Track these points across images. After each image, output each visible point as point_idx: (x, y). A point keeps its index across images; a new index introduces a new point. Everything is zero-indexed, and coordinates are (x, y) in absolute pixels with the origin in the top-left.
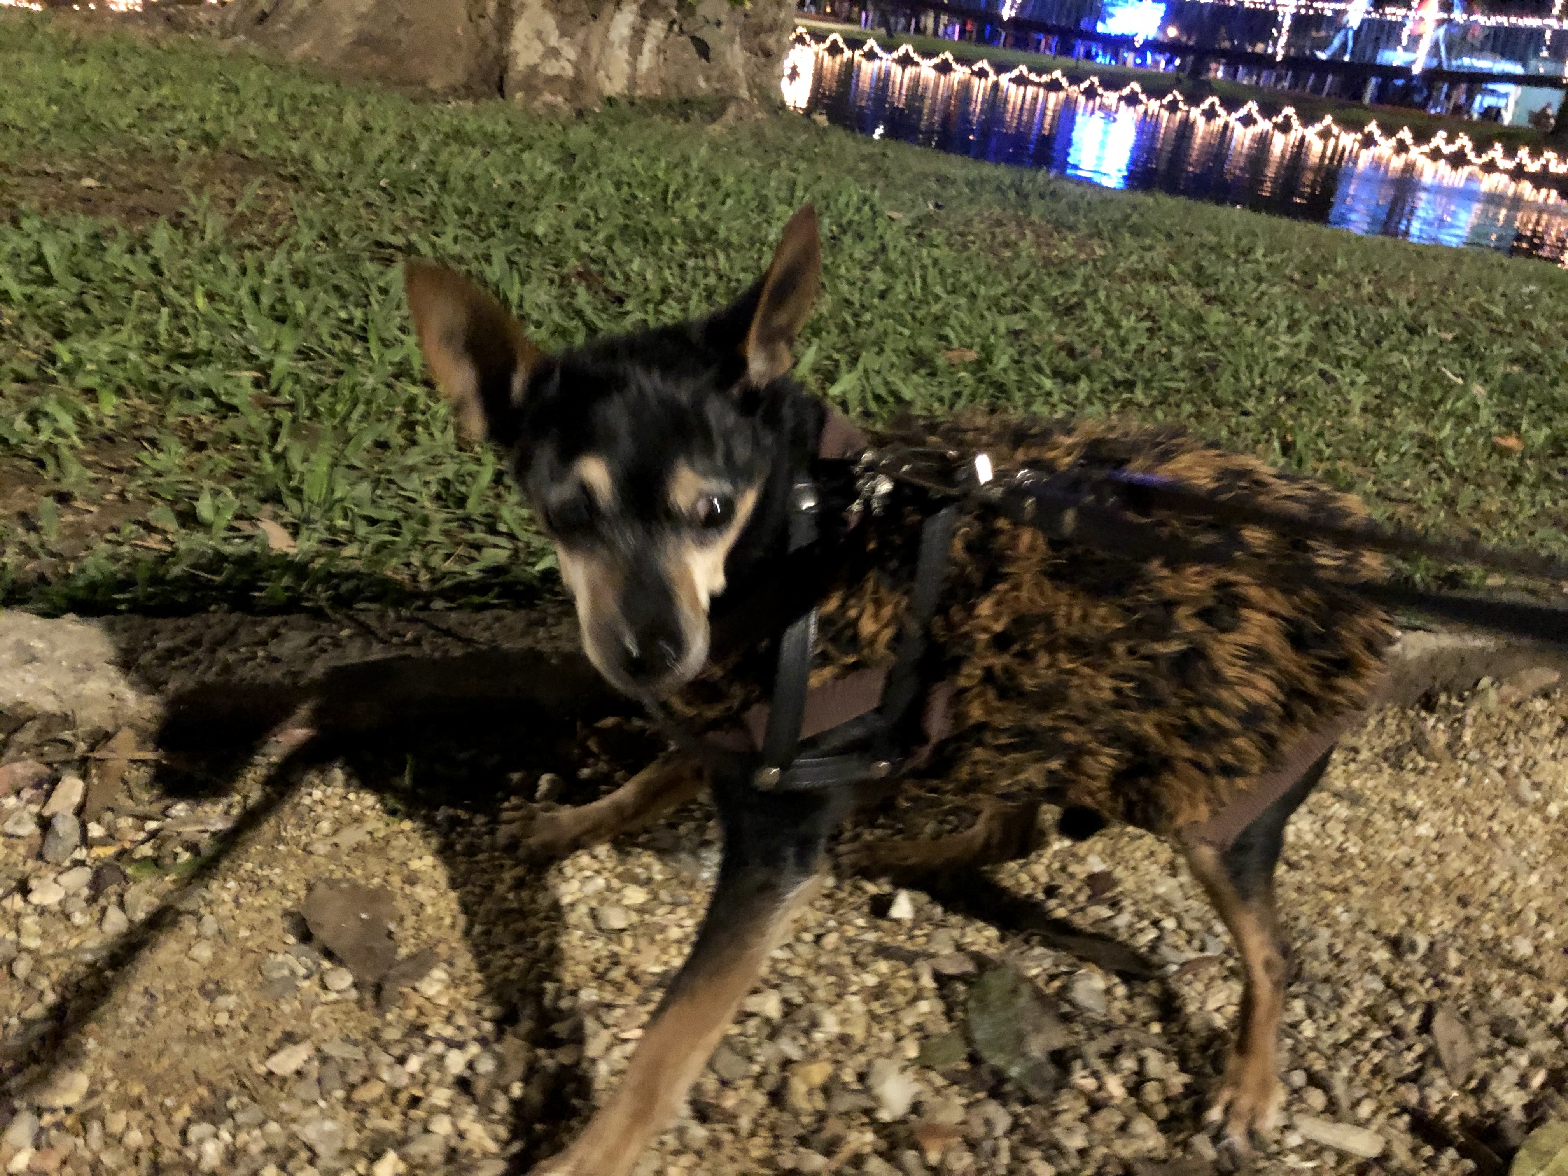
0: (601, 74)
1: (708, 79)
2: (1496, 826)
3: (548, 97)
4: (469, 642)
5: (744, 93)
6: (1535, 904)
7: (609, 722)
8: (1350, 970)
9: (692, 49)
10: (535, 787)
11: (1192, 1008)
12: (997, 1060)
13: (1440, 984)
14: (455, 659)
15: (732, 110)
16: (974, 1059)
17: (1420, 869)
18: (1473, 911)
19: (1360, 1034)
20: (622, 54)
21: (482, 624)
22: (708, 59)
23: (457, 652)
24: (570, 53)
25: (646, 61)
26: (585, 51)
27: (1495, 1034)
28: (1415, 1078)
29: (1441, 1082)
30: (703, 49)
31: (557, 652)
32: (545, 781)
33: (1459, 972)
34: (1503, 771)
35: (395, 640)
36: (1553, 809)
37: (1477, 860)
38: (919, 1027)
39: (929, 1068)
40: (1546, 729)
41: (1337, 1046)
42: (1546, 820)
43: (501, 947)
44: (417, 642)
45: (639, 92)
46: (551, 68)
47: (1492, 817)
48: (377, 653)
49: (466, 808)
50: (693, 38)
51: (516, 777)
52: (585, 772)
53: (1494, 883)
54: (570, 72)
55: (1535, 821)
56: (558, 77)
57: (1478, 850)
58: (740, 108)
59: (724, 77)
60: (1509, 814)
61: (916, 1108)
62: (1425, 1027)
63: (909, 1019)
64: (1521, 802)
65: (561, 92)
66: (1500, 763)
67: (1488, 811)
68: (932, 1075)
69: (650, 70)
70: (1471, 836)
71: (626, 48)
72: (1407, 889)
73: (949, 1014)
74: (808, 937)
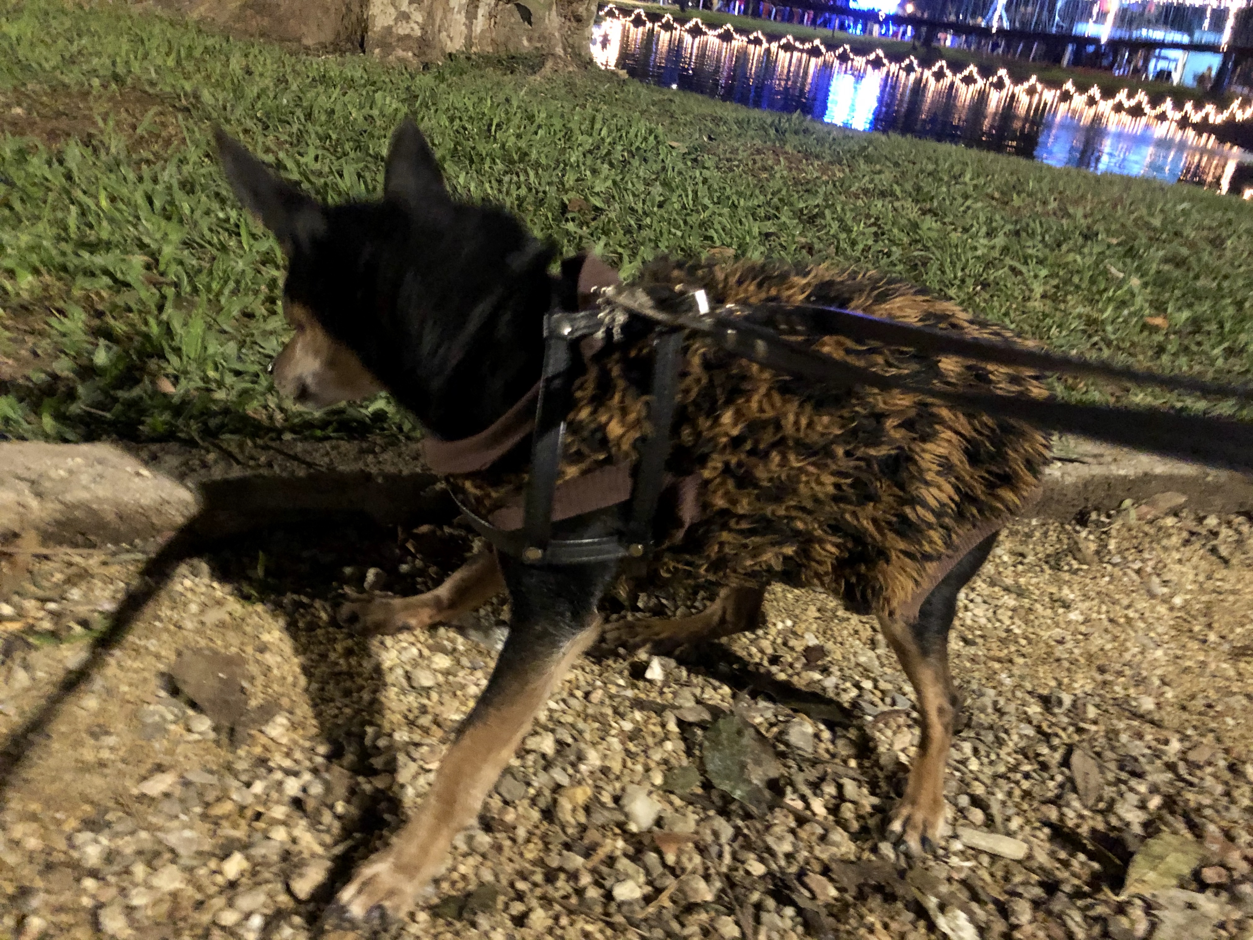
0: (444, 34)
1: (530, 40)
2: (1131, 613)
3: (400, 53)
4: (309, 465)
5: (559, 51)
6: (1159, 672)
7: (424, 529)
8: (1010, 720)
9: (518, 15)
10: (363, 577)
11: (882, 749)
12: (725, 786)
13: (1080, 731)
14: (300, 479)
15: (549, 64)
16: (707, 786)
17: (1070, 645)
18: (1109, 677)
19: (1014, 769)
20: (461, 18)
21: (322, 451)
22: (530, 23)
23: (301, 473)
24: (418, 17)
25: (480, 24)
26: (430, 15)
27: (1122, 768)
28: (1056, 801)
29: (1076, 804)
30: (526, 15)
31: (381, 473)
32: (371, 574)
33: (1095, 722)
34: (1138, 572)
35: (252, 463)
36: (1178, 601)
37: (1115, 638)
38: (666, 762)
39: (672, 792)
40: (1175, 540)
41: (996, 777)
42: (1172, 609)
43: (332, 700)
44: (270, 465)
45: (474, 49)
46: (402, 29)
47: (1128, 607)
48: (236, 472)
49: (306, 595)
50: (518, 5)
51: (348, 570)
52: (404, 568)
53: (1127, 656)
54: (418, 32)
55: (1162, 609)
56: (408, 36)
57: (1117, 631)
58: (556, 63)
59: (542, 38)
60: (1142, 605)
61: (659, 822)
62: (1066, 762)
63: (657, 756)
64: (1152, 595)
65: (410, 49)
66: (1137, 565)
67: (1125, 602)
68: (673, 798)
69: (482, 31)
70: (1111, 620)
71: (463, 13)
72: (1058, 660)
73: (689, 752)
74: (579, 694)
